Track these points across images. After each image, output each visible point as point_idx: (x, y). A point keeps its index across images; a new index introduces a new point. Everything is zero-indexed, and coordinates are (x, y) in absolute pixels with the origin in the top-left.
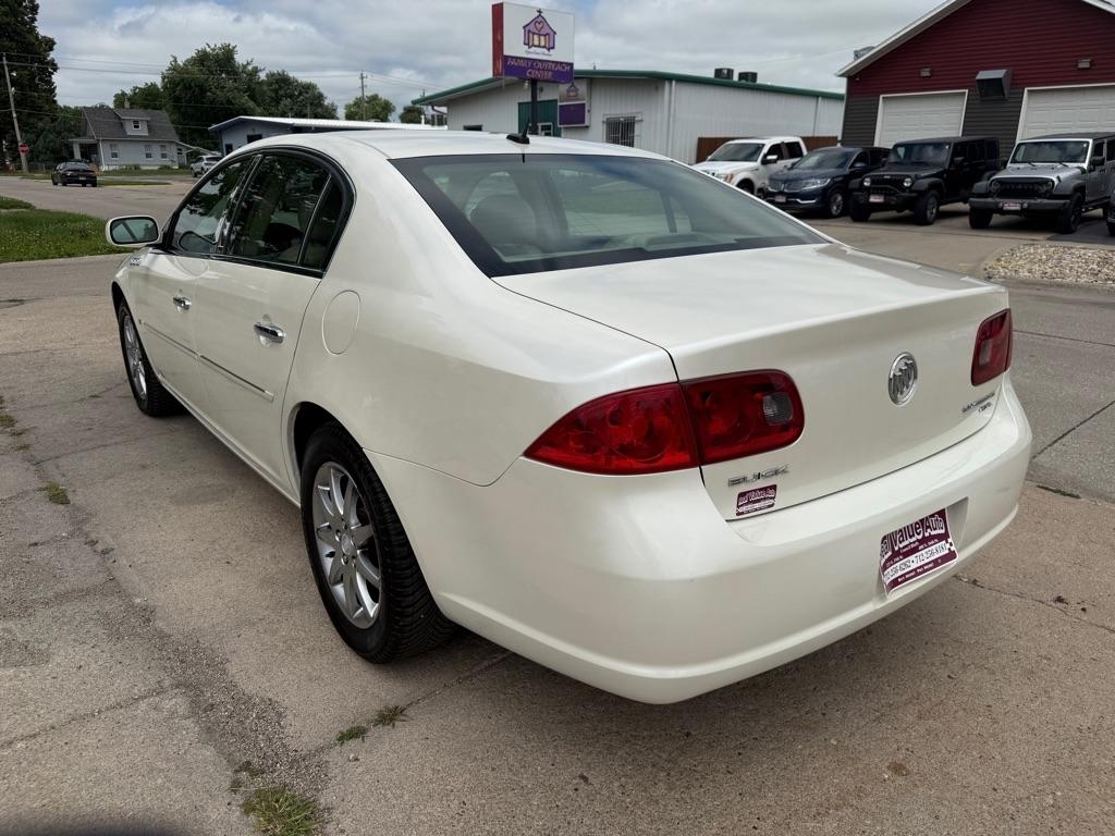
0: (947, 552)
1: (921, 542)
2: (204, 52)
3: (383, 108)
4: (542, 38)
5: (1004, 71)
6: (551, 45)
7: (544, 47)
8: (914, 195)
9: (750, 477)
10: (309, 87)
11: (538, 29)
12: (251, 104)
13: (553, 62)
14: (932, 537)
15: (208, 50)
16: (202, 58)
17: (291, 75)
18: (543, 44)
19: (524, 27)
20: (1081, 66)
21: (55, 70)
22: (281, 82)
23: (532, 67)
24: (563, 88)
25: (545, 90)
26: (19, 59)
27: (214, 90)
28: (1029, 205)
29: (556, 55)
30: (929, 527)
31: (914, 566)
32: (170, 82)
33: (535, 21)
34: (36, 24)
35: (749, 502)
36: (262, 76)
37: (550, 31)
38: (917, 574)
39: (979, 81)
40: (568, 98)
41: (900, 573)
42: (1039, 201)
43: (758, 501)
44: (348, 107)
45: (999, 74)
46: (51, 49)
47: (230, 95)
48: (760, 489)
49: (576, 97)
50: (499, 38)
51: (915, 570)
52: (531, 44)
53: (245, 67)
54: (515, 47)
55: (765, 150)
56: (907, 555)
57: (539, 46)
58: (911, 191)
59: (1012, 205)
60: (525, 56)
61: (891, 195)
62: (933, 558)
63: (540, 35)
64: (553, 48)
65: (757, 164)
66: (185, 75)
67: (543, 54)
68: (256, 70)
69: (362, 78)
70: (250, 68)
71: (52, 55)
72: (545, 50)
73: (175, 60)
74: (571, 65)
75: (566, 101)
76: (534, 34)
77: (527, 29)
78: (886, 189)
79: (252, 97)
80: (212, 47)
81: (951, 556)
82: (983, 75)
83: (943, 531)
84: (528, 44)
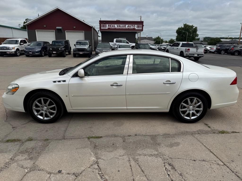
5: (61, 27)
8: (62, 51)
20: (74, 27)
28: (84, 53)
39: (57, 29)
42: (85, 52)
45: (60, 28)
55: (19, 42)
58: (61, 51)
59: (81, 53)
61: (57, 51)
65: (19, 45)
78: (56, 50)
82: (57, 28)
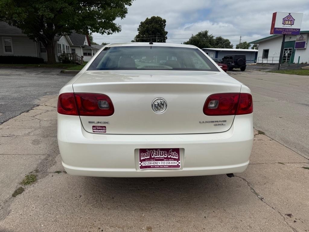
0: (177, 165)
1: (165, 158)
2: (200, 33)
3: (247, 46)
4: (289, 22)
6: (292, 24)
7: (290, 24)
9: (96, 122)
10: (227, 40)
11: (289, 19)
12: (210, 45)
13: (292, 29)
14: (170, 158)
15: (201, 32)
16: (200, 34)
17: (222, 37)
18: (289, 23)
19: (283, 19)
21: (166, 39)
22: (220, 39)
23: (284, 31)
24: (298, 37)
25: (292, 38)
26: (160, 37)
27: (201, 42)
29: (293, 27)
30: (171, 155)
31: (159, 164)
32: (191, 41)
33: (287, 17)
34: (165, 28)
35: (96, 129)
36: (215, 38)
37: (293, 19)
38: (160, 167)
40: (300, 40)
41: (152, 165)
43: (100, 130)
44: (237, 45)
46: (167, 34)
47: (204, 43)
48: (100, 126)
49: (302, 40)
50: (274, 23)
51: (160, 166)
52: (285, 24)
53: (210, 36)
54: (279, 24)
56: (157, 160)
57: (288, 24)
60: (283, 27)
62: (169, 165)
63: (288, 21)
64: (293, 24)
66: (195, 39)
67: (289, 26)
68: (213, 37)
69: (241, 37)
70: (211, 36)
71: (167, 35)
72: (290, 26)
73: (193, 35)
74: (299, 29)
75: (299, 41)
76: (286, 21)
77: (284, 19)
79: (210, 44)
80: (202, 31)
81: (178, 166)
83: (177, 158)
84: (284, 24)
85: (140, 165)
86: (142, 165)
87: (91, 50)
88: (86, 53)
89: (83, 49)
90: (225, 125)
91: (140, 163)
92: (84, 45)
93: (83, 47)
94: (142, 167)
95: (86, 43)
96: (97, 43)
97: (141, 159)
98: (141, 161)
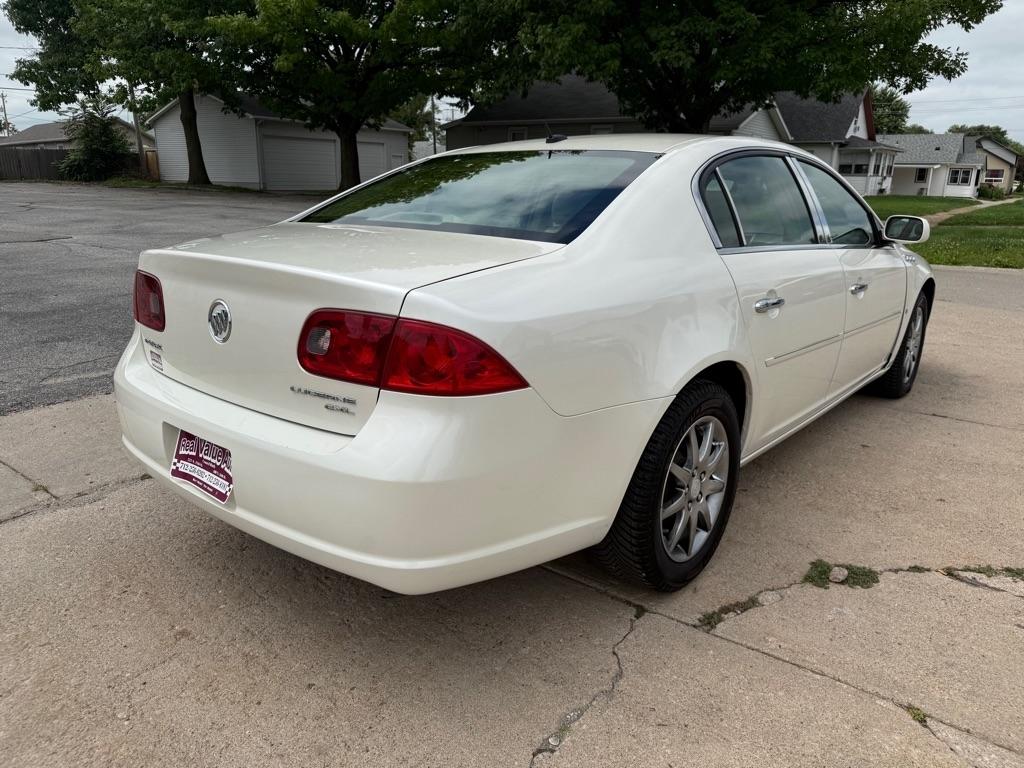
0: (225, 492)
1: (217, 468)
14: (224, 472)
30: (226, 462)
31: (205, 480)
38: (202, 487)
41: (195, 475)
51: (203, 483)
56: (205, 467)
62: (215, 487)
81: (224, 497)
85: (174, 468)
86: (177, 468)
87: (868, 154)
88: (850, 166)
89: (840, 152)
90: (353, 414)
91: (176, 460)
92: (848, 136)
93: (842, 145)
94: (176, 473)
95: (856, 129)
96: (926, 127)
97: (181, 453)
98: (180, 457)
